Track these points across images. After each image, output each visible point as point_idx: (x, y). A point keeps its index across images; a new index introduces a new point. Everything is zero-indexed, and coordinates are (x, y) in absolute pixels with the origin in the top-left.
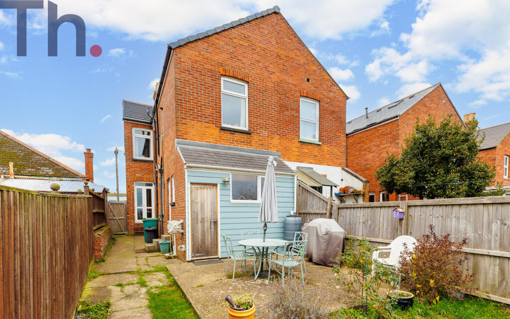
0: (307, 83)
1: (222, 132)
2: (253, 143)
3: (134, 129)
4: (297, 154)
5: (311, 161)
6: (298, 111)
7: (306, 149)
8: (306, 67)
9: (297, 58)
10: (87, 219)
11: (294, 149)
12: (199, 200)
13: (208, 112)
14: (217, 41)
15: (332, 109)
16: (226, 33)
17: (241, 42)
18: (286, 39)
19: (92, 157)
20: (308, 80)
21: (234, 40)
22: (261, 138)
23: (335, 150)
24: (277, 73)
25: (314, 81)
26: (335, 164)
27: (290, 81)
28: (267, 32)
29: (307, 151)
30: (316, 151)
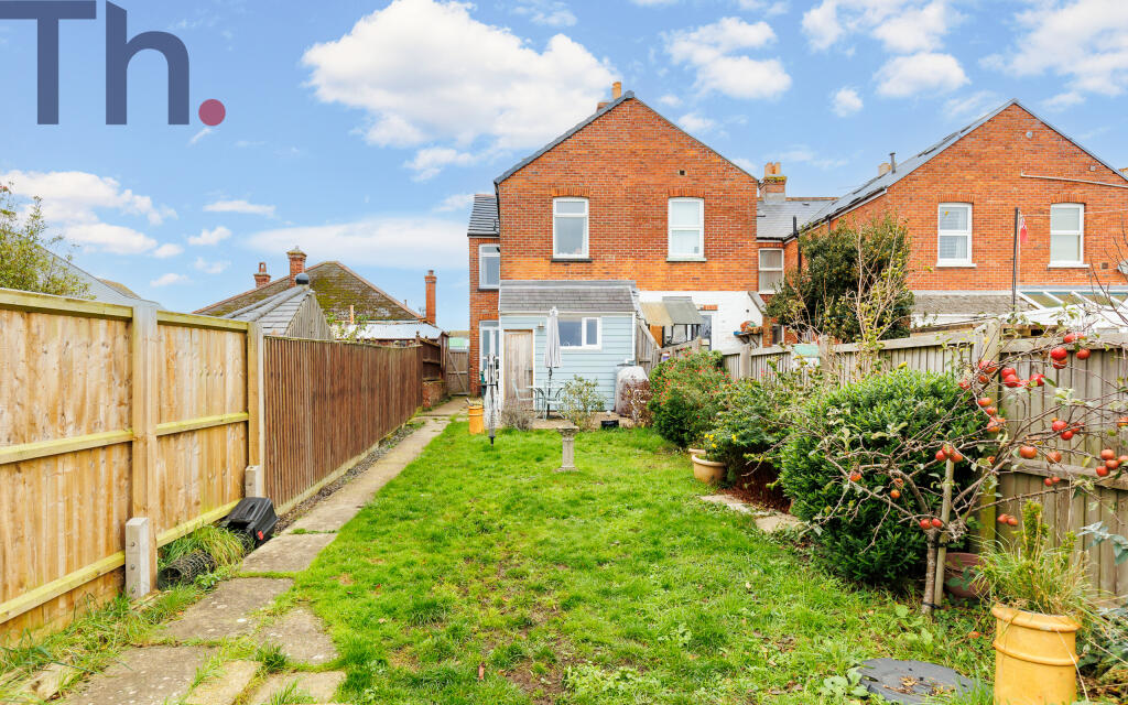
0: (681, 177)
1: (554, 265)
2: (596, 271)
3: (481, 246)
4: (664, 279)
5: (689, 287)
6: (665, 219)
7: (678, 271)
8: (679, 154)
9: (664, 147)
10: (415, 366)
11: (657, 273)
12: (513, 348)
13: (536, 244)
14: (548, 159)
15: (727, 204)
16: (560, 147)
17: (579, 152)
18: (644, 128)
19: (434, 282)
20: (682, 173)
21: (571, 152)
22: (606, 265)
23: (735, 266)
24: (630, 176)
25: (694, 172)
26: (734, 288)
27: (651, 182)
28: (615, 128)
29: (681, 273)
30: (697, 272)
